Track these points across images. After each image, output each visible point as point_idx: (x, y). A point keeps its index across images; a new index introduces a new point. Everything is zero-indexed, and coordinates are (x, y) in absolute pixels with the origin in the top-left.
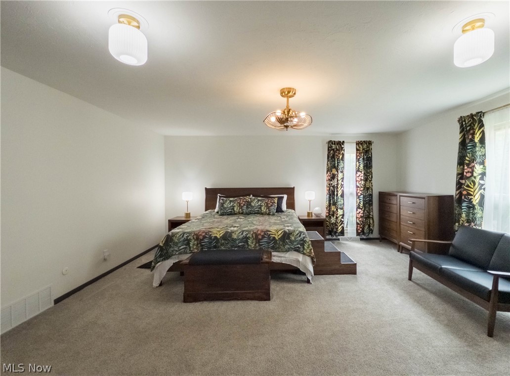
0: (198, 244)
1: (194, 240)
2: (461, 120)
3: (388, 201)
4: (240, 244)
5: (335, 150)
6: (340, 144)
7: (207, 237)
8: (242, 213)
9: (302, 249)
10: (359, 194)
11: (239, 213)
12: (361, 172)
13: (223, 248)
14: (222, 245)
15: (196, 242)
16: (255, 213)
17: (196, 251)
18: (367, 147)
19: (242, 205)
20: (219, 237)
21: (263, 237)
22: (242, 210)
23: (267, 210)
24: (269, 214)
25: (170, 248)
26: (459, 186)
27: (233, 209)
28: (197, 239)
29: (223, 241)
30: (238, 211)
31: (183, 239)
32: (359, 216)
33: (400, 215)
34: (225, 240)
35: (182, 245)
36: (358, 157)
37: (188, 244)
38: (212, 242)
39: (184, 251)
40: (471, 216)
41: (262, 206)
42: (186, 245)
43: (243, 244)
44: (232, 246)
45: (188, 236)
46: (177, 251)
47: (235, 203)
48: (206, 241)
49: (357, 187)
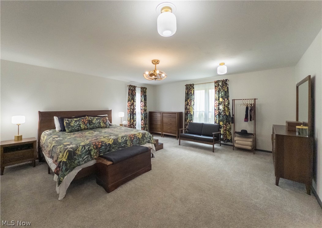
0: (97, 152)
1: (94, 150)
2: (187, 86)
3: (155, 116)
4: (123, 145)
5: (132, 91)
6: (135, 87)
7: (104, 145)
8: (87, 129)
9: (150, 141)
10: (142, 113)
11: (85, 129)
12: (143, 102)
13: (113, 150)
14: (113, 148)
15: (96, 151)
16: (96, 128)
17: (96, 157)
18: (145, 90)
19: (86, 123)
20: (111, 143)
21: (134, 138)
22: (87, 126)
23: (105, 125)
24: (106, 127)
25: (75, 160)
26: (186, 108)
27: (80, 126)
28: (97, 148)
29: (114, 146)
30: (84, 127)
31: (85, 151)
32: (142, 124)
33: (163, 121)
34: (115, 144)
35: (86, 156)
36: (142, 95)
37: (90, 154)
38: (107, 148)
39: (87, 159)
40: (191, 119)
41: (100, 122)
42: (88, 155)
43: (125, 145)
44: (118, 148)
45: (89, 148)
46: (82, 161)
47: (80, 122)
48: (103, 148)
49: (141, 109)
